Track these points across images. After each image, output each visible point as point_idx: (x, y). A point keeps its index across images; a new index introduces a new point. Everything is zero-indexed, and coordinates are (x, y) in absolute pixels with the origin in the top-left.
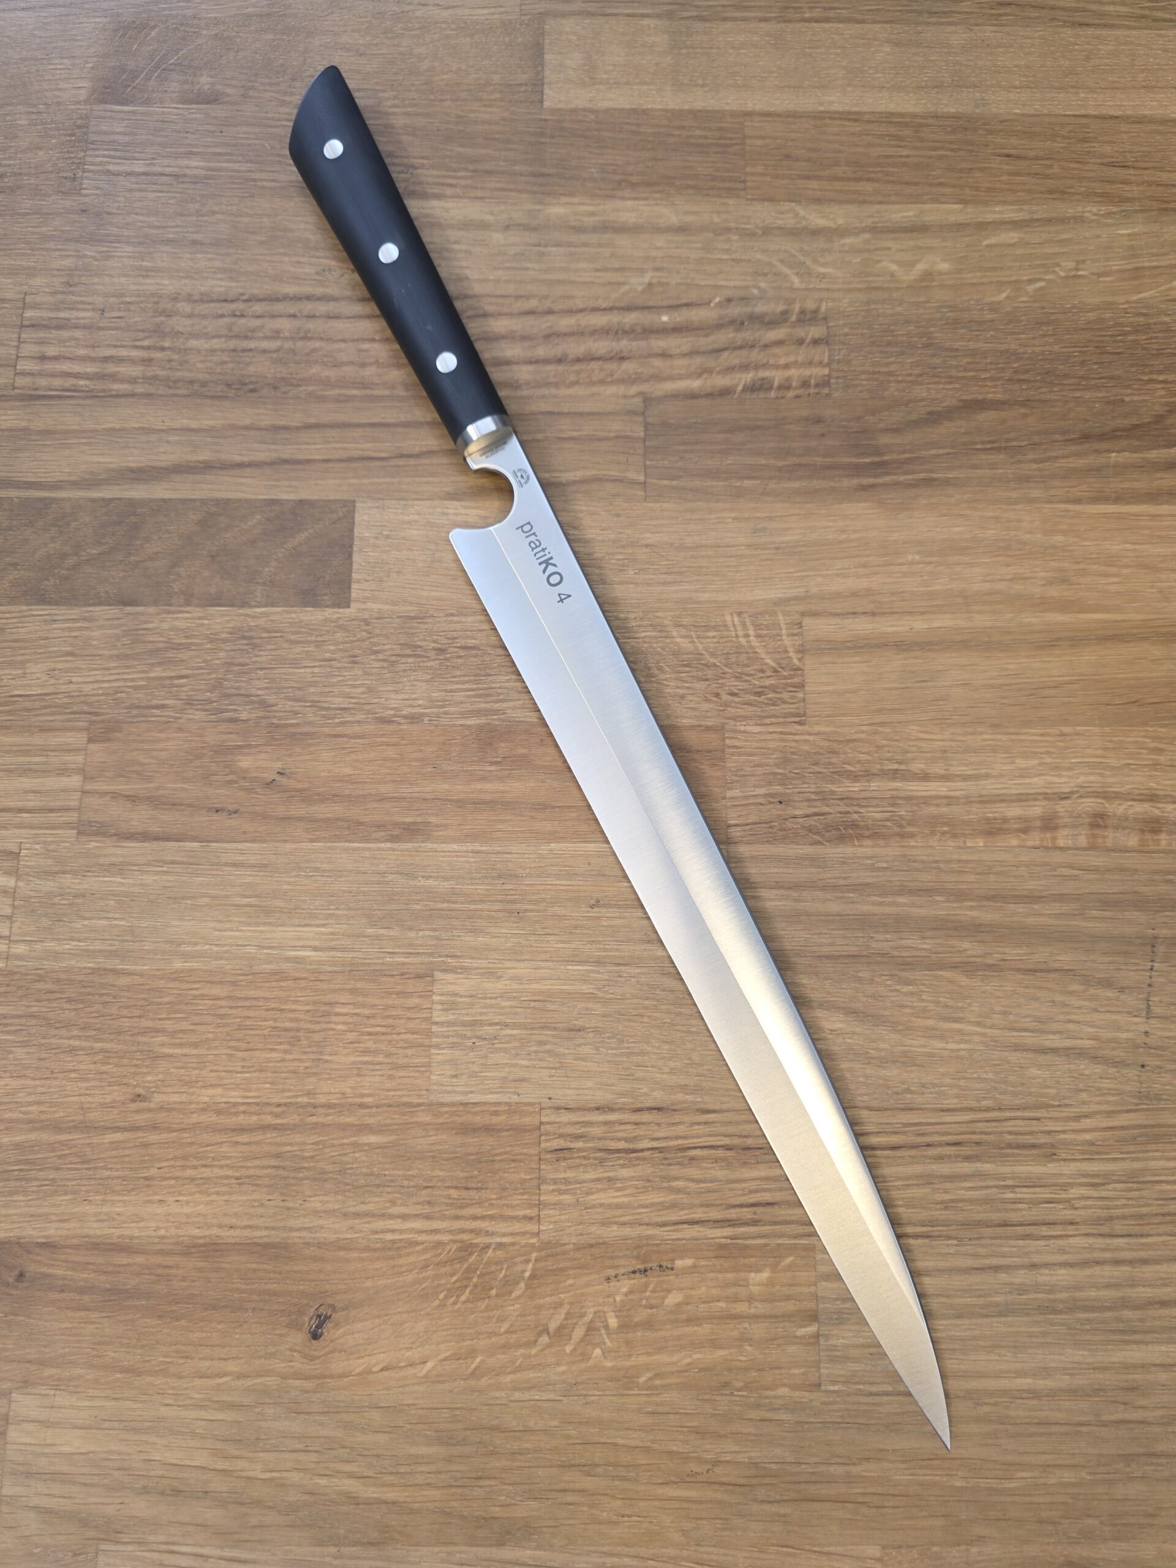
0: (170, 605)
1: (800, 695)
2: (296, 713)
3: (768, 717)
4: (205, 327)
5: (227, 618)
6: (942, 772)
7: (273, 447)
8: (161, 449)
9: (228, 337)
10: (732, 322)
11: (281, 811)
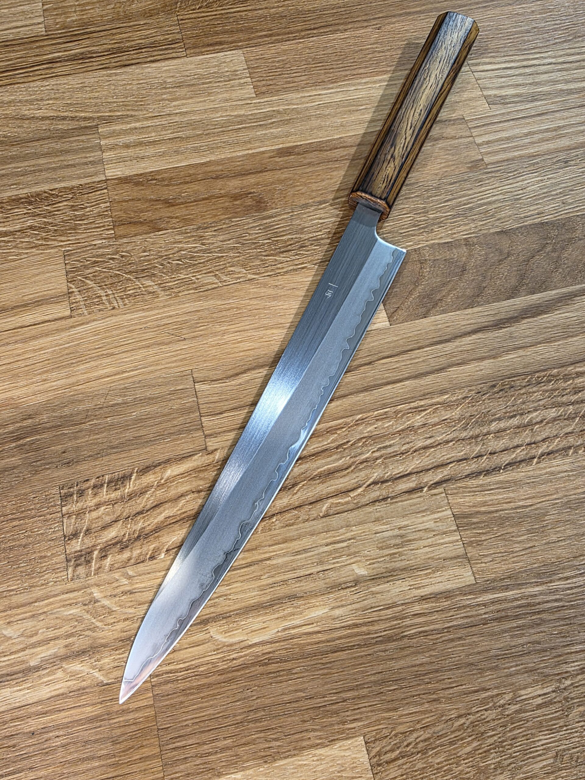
0: (476, 237)
1: (69, 267)
3: (89, 250)
4: (552, 428)
5: (438, 237)
7: (460, 349)
8: (532, 330)
9: (531, 424)
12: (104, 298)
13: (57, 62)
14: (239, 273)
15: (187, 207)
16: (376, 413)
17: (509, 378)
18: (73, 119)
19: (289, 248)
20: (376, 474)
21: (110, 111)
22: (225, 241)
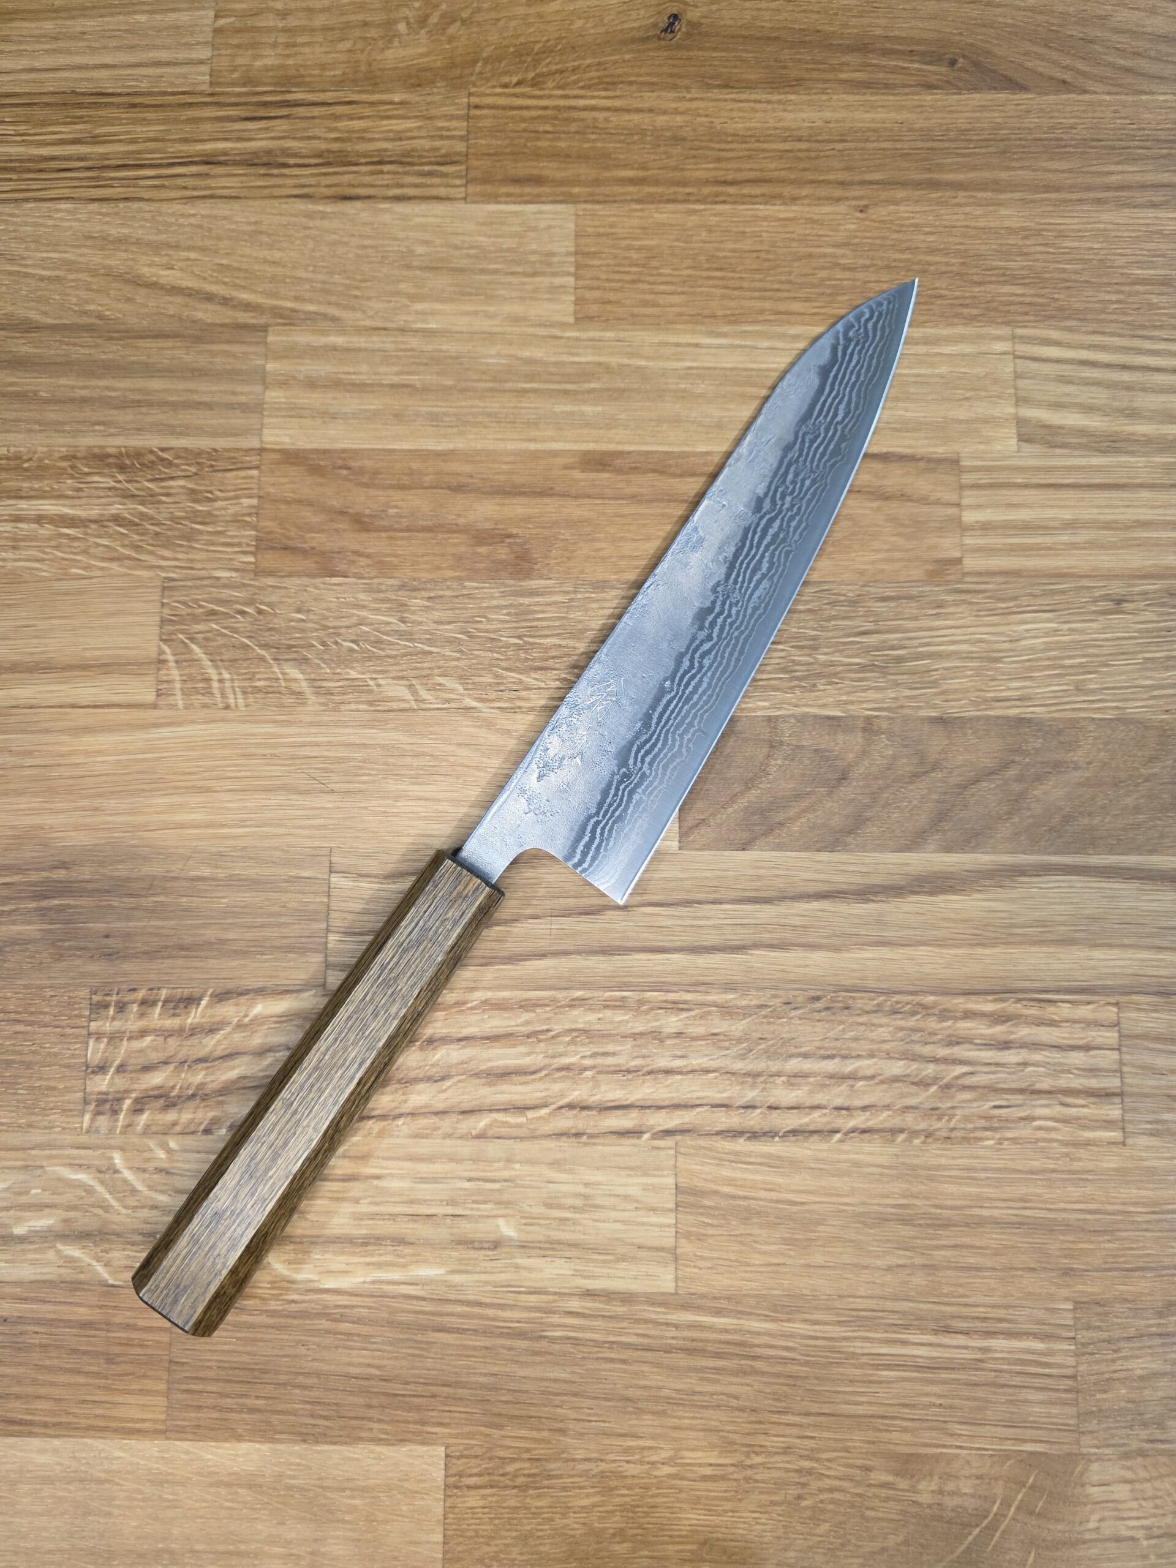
0: (889, 718)
1: (166, 611)
3: (207, 587)
4: (886, 1091)
5: (821, 702)
8: (921, 918)
9: (854, 1076)
12: (215, 685)
13: (219, 163)
14: (452, 691)
15: (390, 538)
16: (608, 994)
17: (848, 991)
18: (225, 301)
19: (550, 663)
20: (576, 1093)
21: (296, 299)
22: (442, 623)
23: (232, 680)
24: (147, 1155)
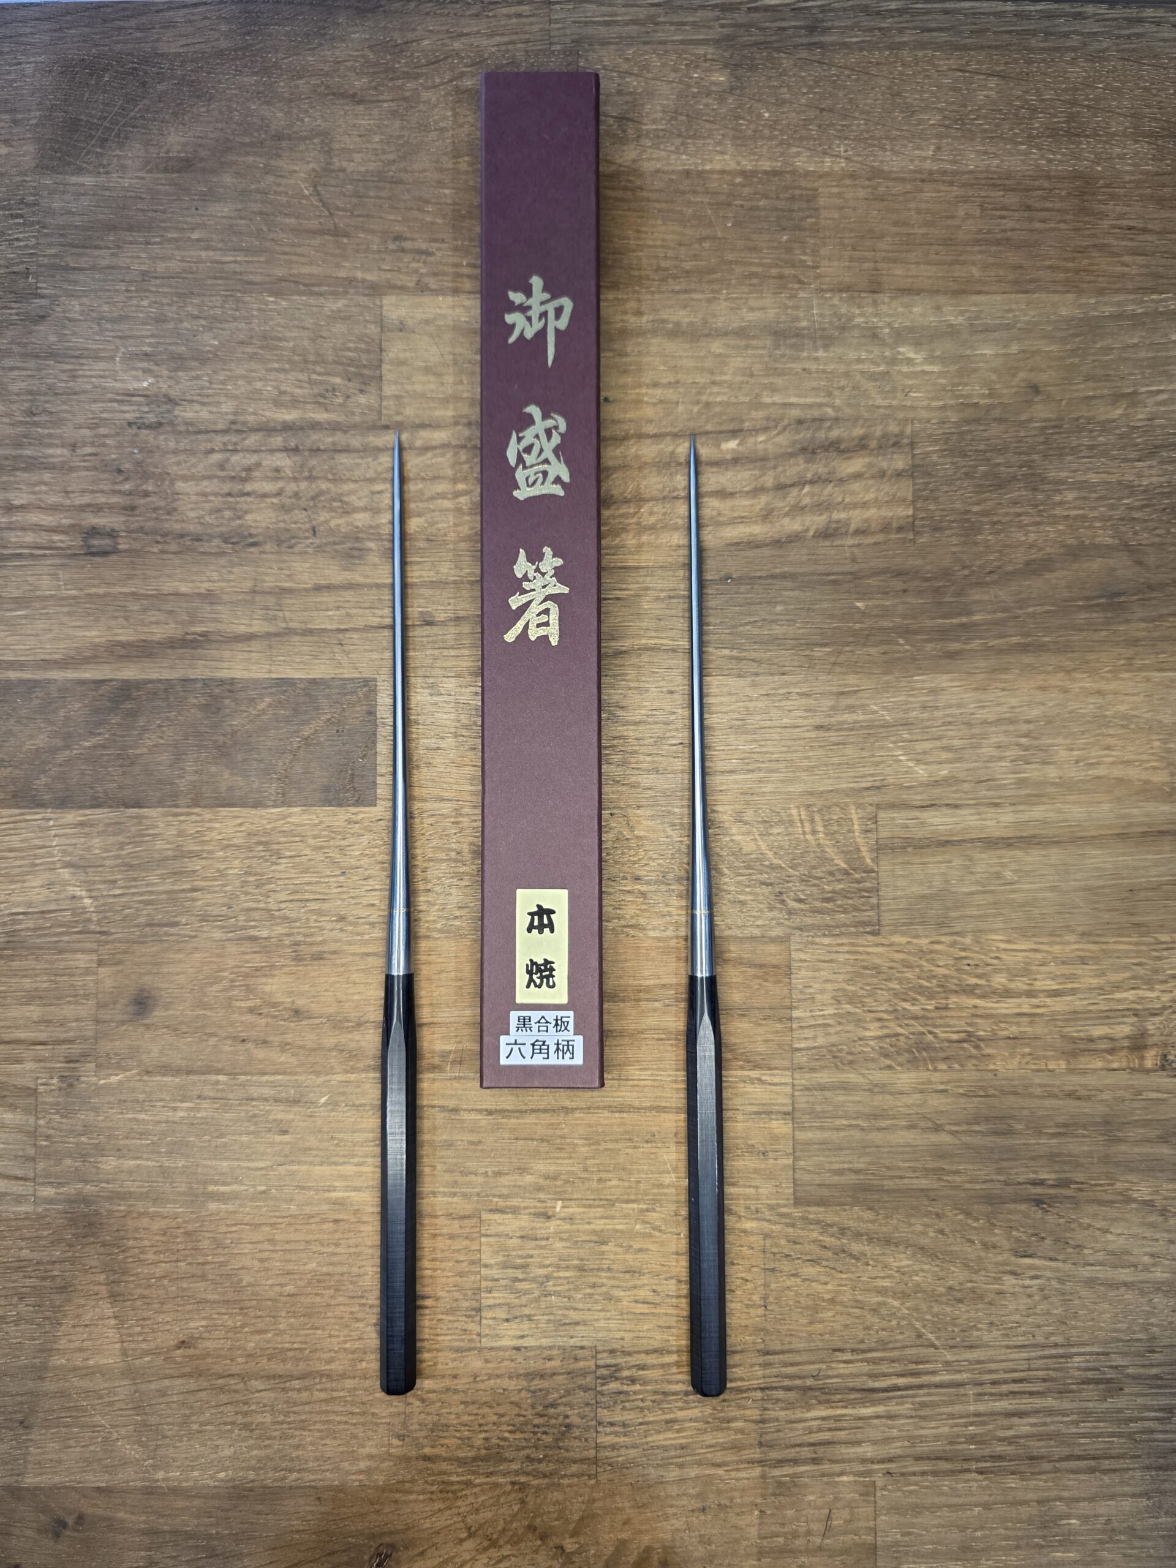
0: (177, 806)
1: (874, 901)
2: (322, 929)
3: (836, 927)
4: (193, 466)
5: (240, 821)
6: (1026, 987)
7: (280, 614)
8: (153, 619)
9: (223, 479)
10: (804, 450)
11: (310, 1039)
12: (820, 829)
13: (858, 1390)
17: (223, 553)
18: (842, 1232)
23: (804, 833)
24: (852, 401)
